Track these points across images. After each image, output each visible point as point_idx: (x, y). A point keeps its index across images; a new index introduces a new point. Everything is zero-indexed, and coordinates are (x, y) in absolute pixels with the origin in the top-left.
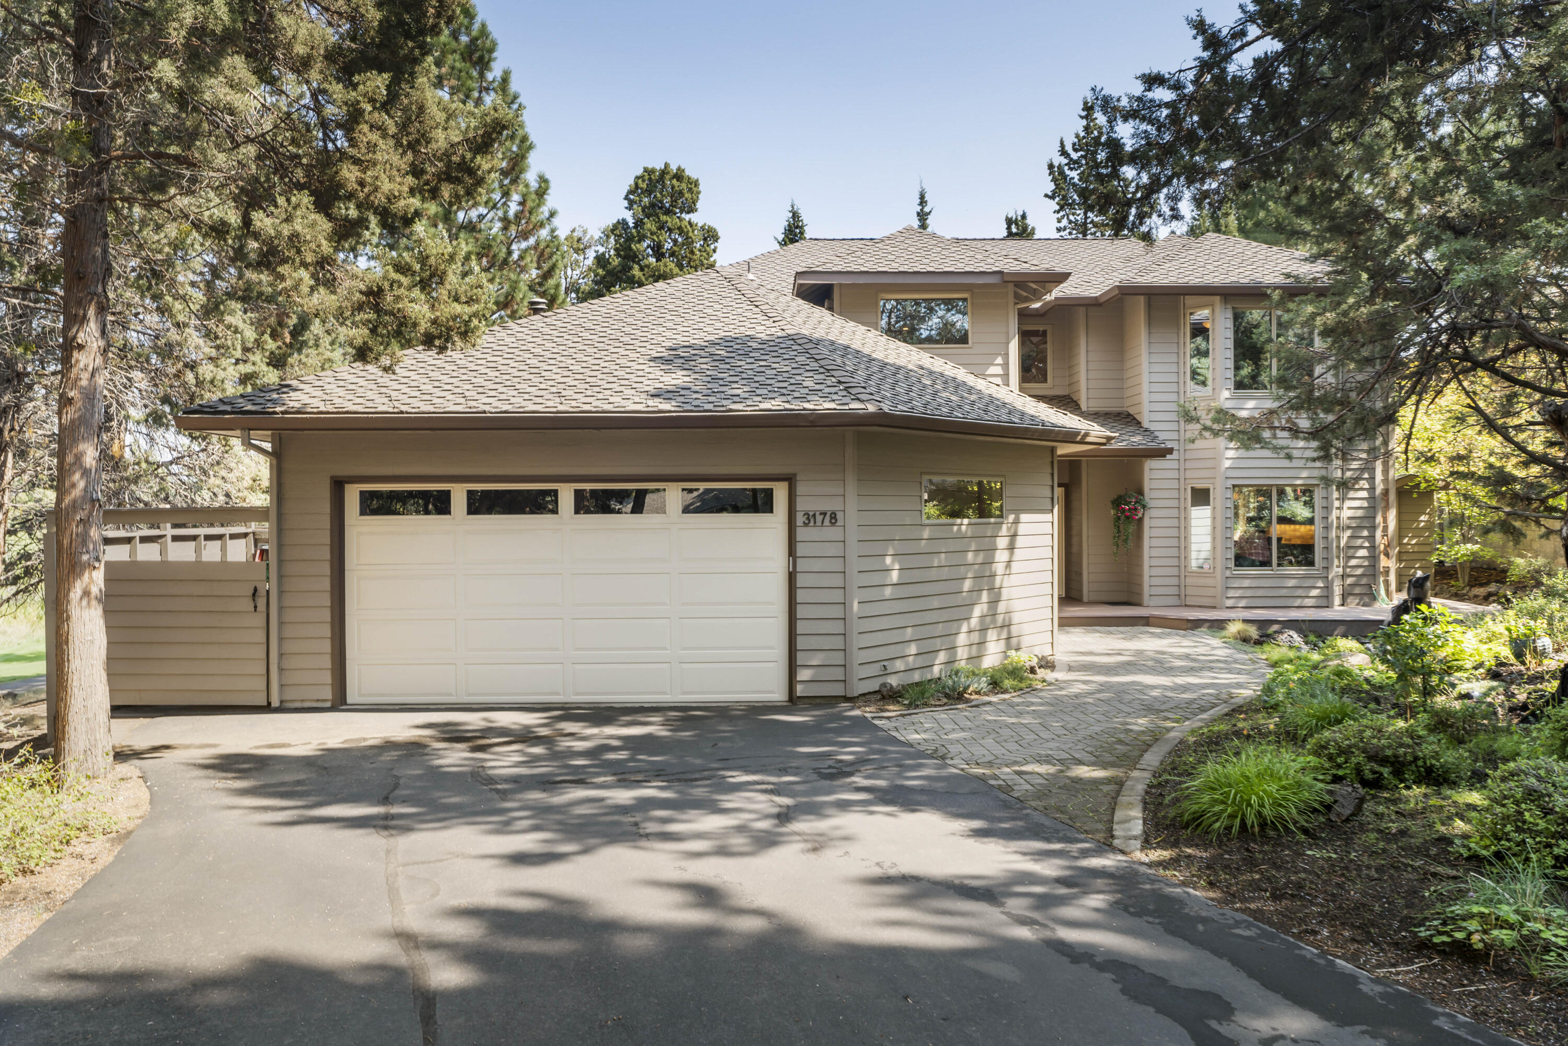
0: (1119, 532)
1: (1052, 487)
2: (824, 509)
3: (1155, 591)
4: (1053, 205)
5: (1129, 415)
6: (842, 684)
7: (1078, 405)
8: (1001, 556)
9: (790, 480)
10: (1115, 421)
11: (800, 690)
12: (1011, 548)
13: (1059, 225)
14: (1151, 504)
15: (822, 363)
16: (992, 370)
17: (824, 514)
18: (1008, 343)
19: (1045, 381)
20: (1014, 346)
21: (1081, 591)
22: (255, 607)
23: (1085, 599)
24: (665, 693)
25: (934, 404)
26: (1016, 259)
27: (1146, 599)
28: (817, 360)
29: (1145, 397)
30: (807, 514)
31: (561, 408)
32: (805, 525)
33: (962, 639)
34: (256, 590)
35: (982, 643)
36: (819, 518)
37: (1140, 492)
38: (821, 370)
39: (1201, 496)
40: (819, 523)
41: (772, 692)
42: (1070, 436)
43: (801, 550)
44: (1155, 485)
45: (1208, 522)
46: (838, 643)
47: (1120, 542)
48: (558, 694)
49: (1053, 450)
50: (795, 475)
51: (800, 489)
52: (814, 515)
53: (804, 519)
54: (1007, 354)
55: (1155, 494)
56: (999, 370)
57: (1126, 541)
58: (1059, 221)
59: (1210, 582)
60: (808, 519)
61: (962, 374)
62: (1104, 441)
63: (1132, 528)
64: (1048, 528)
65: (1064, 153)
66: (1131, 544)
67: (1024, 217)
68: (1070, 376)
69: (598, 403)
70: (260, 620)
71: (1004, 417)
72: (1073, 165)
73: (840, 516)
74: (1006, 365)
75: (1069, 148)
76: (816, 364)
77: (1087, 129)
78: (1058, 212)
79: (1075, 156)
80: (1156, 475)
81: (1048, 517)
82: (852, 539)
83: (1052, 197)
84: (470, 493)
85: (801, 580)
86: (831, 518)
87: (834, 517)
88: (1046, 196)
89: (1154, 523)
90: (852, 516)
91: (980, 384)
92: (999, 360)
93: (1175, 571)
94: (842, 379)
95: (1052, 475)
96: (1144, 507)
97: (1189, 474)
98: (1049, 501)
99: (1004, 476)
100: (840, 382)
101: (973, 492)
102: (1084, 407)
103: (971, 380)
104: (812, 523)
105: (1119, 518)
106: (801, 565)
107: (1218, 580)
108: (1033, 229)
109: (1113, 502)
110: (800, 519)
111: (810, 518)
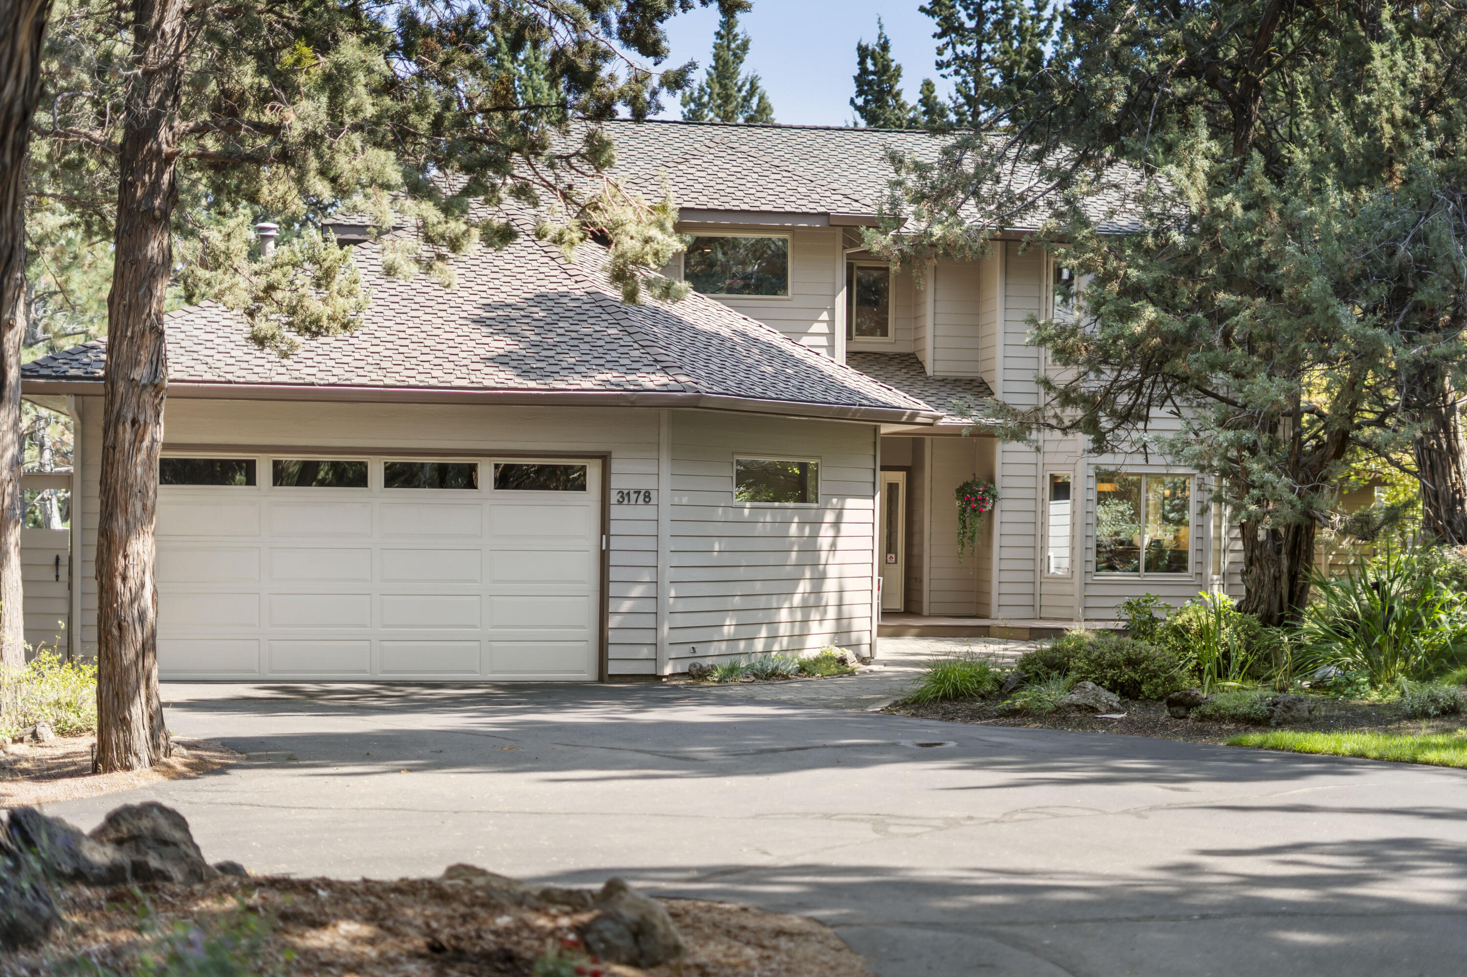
0: (964, 527)
1: (875, 470)
2: (638, 487)
3: (1005, 600)
4: (933, 25)
5: (983, 383)
6: (653, 663)
7: (923, 367)
9: (606, 458)
10: (965, 390)
11: (613, 668)
12: (837, 524)
13: (939, 58)
14: (1002, 493)
15: (637, 337)
16: (816, 328)
17: (638, 492)
18: (834, 296)
19: (885, 333)
20: (841, 300)
21: (920, 602)
22: (57, 576)
23: (926, 611)
24: (474, 672)
25: (748, 383)
26: (845, 196)
27: (994, 610)
28: (630, 334)
29: (999, 363)
30: (621, 492)
31: (388, 381)
32: (620, 503)
33: (784, 615)
34: (57, 559)
35: (805, 622)
36: (633, 497)
37: (991, 480)
38: (636, 346)
39: (1061, 490)
40: (633, 501)
41: (582, 672)
42: (894, 415)
43: (614, 528)
44: (1008, 470)
45: (1067, 520)
47: (965, 540)
48: (364, 671)
49: (876, 430)
50: (610, 453)
51: (616, 466)
52: (628, 494)
53: (618, 497)
54: (833, 309)
55: (1007, 482)
56: (823, 328)
57: (972, 538)
58: (940, 52)
59: (1068, 589)
60: (622, 497)
61: (777, 339)
62: (930, 421)
63: (979, 523)
64: (868, 516)
66: (977, 542)
67: (885, 47)
68: (916, 328)
69: (420, 377)
70: (61, 589)
71: (819, 397)
73: (653, 495)
74: (831, 323)
76: (628, 338)
78: (940, 36)
80: (1009, 458)
81: (868, 503)
82: (665, 520)
83: (930, 13)
84: (276, 464)
85: (614, 558)
86: (645, 497)
87: (647, 496)
88: (922, 9)
89: (1007, 517)
90: (665, 496)
91: (799, 352)
92: (825, 316)
93: (1029, 577)
94: (659, 358)
95: (875, 456)
96: (994, 497)
97: (1048, 459)
98: (871, 486)
99: (820, 457)
100: (656, 361)
101: (793, 475)
102: (929, 372)
103: (787, 346)
104: (626, 502)
105: (964, 510)
106: (615, 543)
107: (1076, 588)
108: (898, 68)
109: (958, 491)
110: (614, 497)
111: (624, 496)
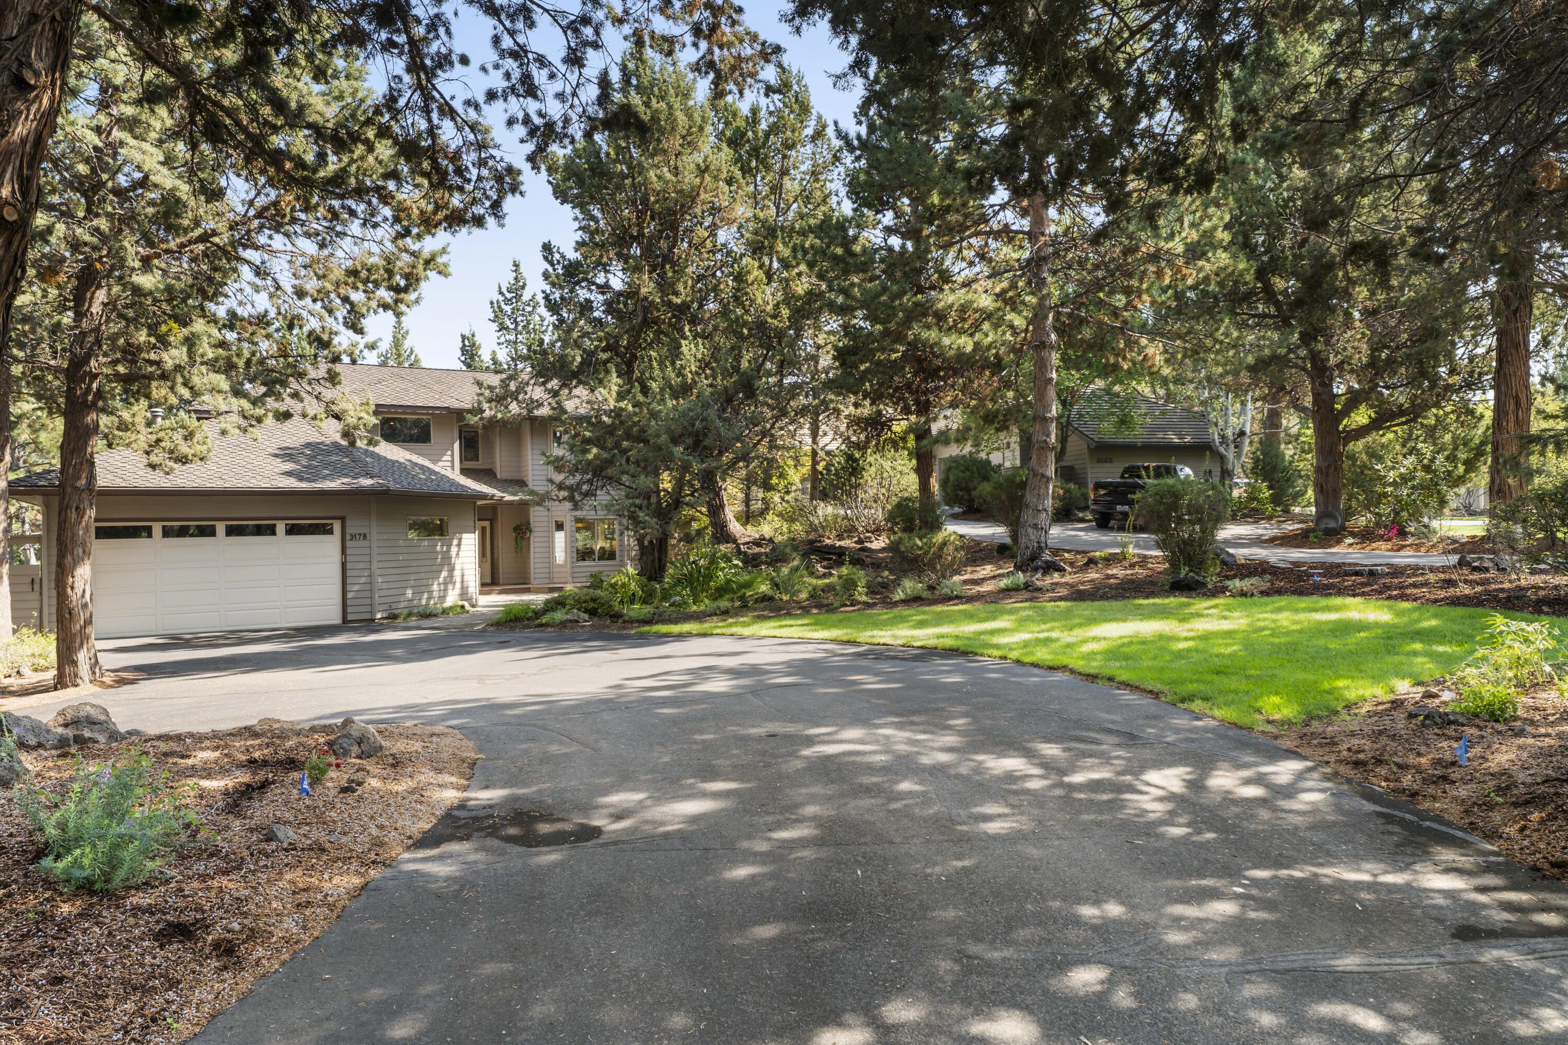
0: (517, 545)
1: (475, 521)
2: (360, 532)
3: (537, 575)
4: (495, 326)
5: (523, 481)
6: (370, 613)
8: (454, 549)
9: (343, 519)
10: (515, 485)
11: (351, 617)
12: (459, 545)
13: (498, 341)
14: (534, 529)
15: (357, 462)
16: (445, 458)
17: (360, 534)
18: (454, 444)
19: (476, 460)
20: (457, 446)
21: (499, 579)
22: (33, 589)
23: (501, 582)
24: (275, 623)
27: (532, 580)
28: (353, 461)
29: (530, 472)
30: (351, 534)
32: (351, 540)
33: (435, 587)
34: (34, 579)
35: (446, 590)
36: (358, 536)
37: (529, 523)
38: (357, 466)
39: (560, 527)
40: (358, 539)
41: (334, 619)
42: (484, 496)
43: (348, 552)
44: (536, 519)
45: (563, 539)
46: (368, 601)
47: (518, 550)
48: (217, 627)
49: (475, 503)
50: (344, 516)
51: (348, 523)
52: (355, 535)
53: (350, 537)
54: (453, 450)
55: (536, 524)
56: (448, 458)
57: (521, 550)
58: (499, 338)
59: (564, 570)
61: (427, 463)
62: (500, 498)
63: (524, 543)
64: (473, 541)
65: (501, 293)
66: (523, 551)
67: (473, 335)
68: (492, 458)
70: (35, 595)
71: (447, 489)
72: (508, 301)
73: (368, 535)
74: (453, 456)
75: (504, 290)
76: (353, 463)
77: (516, 279)
78: (498, 331)
79: (509, 296)
80: (536, 514)
81: (473, 535)
82: (374, 546)
83: (493, 322)
84: (164, 527)
85: (349, 566)
86: (363, 536)
87: (365, 536)
88: (489, 321)
89: (536, 539)
90: (374, 535)
91: (437, 469)
92: (449, 453)
93: (547, 565)
94: (369, 472)
95: (475, 515)
96: (530, 531)
97: (554, 513)
98: (473, 528)
99: (449, 516)
100: (367, 473)
101: (437, 524)
102: (498, 477)
103: (432, 466)
104: (354, 539)
105: (517, 537)
106: (349, 559)
107: (568, 569)
108: (480, 345)
109: (514, 528)
110: (348, 537)
111: (353, 537)
